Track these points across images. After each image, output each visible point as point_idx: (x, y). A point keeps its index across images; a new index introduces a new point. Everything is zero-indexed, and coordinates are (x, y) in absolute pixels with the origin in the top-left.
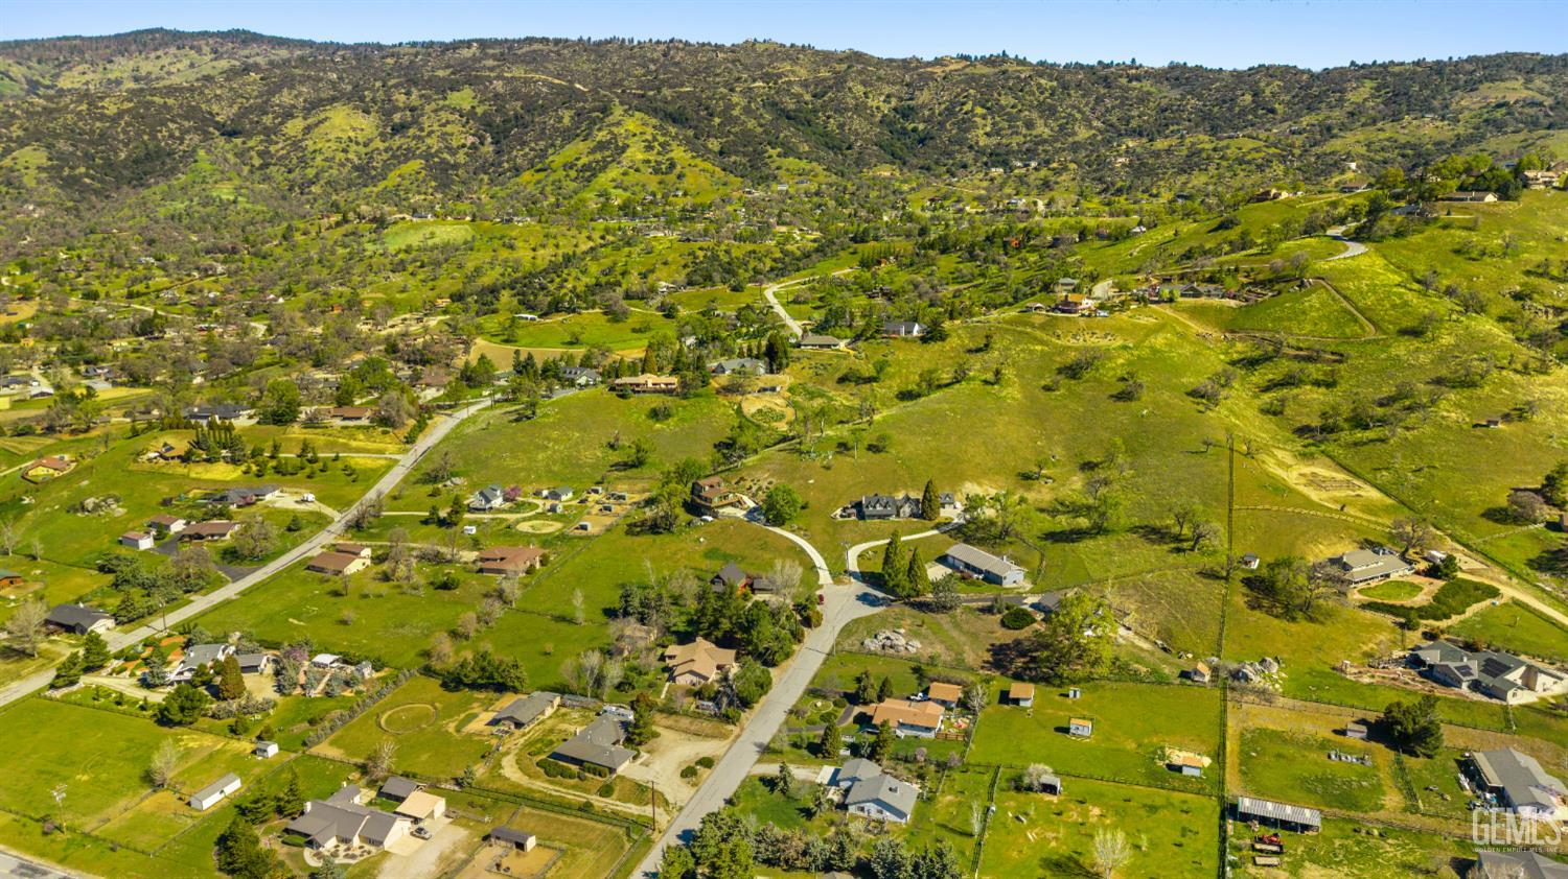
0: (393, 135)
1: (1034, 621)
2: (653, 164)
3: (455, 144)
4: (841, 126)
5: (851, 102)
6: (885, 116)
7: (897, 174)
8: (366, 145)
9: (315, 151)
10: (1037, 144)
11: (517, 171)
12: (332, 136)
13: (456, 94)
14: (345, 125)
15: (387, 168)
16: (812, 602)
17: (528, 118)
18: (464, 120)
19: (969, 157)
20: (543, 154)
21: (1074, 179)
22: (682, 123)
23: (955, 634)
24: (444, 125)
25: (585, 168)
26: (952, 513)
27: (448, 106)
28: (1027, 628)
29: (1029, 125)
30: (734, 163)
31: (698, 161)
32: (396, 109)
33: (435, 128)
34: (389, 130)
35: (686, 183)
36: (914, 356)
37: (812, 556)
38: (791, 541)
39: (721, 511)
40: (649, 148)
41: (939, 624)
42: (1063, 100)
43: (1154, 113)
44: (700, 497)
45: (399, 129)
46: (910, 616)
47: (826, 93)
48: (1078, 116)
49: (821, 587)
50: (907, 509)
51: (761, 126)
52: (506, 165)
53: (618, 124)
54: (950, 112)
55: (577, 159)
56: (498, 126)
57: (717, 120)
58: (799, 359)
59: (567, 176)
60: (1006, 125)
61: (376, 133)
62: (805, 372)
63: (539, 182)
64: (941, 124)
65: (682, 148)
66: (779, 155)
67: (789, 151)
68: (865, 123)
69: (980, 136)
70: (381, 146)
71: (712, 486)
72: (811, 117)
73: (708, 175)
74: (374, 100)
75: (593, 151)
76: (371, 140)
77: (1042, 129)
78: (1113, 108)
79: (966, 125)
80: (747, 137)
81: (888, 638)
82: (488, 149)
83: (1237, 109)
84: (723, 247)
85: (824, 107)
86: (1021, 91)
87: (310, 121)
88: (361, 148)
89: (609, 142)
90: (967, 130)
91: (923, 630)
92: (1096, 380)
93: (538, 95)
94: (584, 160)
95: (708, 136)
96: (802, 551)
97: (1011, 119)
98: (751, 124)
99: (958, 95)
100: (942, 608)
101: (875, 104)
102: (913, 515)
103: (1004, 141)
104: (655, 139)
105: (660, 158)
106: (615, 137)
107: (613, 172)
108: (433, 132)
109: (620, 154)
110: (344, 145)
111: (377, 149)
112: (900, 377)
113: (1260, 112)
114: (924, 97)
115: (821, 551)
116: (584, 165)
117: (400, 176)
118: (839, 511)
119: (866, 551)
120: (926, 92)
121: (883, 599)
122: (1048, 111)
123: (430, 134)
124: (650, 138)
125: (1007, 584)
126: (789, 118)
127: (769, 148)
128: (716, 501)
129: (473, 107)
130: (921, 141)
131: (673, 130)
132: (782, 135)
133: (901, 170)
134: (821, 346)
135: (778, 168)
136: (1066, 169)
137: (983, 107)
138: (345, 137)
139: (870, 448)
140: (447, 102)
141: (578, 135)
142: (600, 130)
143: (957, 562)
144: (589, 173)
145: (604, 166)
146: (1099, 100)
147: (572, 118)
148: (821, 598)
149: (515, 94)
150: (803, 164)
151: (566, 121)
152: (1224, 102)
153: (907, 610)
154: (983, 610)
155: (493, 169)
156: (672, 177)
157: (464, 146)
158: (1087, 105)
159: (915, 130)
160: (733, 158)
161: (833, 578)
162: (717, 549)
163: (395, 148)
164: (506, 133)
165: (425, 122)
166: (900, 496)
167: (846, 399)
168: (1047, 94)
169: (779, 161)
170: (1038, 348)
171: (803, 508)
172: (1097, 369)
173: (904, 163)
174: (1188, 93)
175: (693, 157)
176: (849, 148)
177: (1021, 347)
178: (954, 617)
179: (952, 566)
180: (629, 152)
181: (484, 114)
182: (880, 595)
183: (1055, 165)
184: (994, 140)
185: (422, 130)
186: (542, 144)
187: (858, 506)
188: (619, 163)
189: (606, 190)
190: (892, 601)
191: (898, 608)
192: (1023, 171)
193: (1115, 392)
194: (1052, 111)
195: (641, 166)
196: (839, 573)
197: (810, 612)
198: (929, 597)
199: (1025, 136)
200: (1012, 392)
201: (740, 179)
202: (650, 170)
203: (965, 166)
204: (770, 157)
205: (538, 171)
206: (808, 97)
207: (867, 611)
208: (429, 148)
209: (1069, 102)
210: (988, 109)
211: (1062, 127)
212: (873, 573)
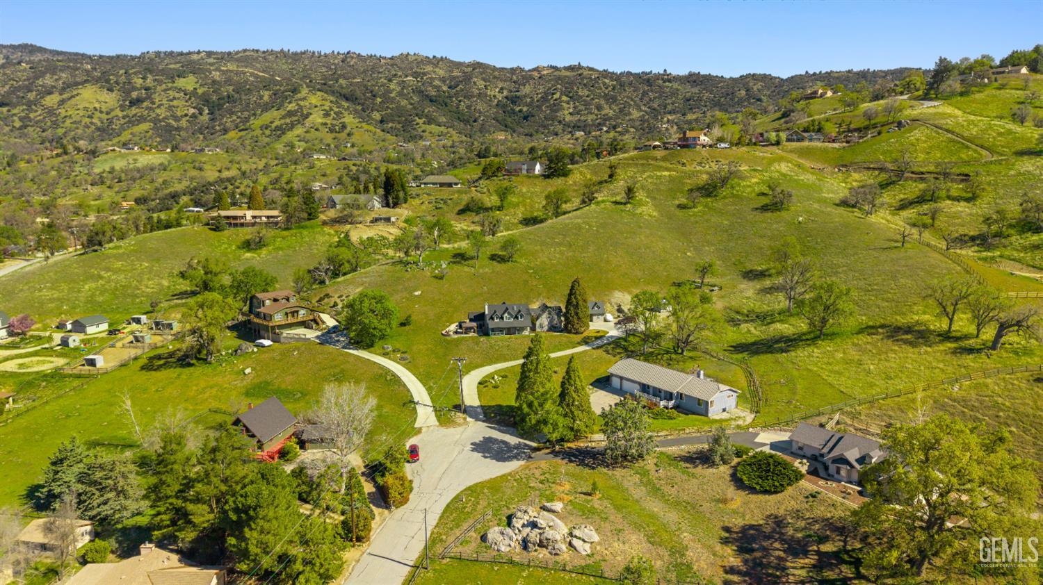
0: (130, 106)
1: (798, 476)
2: (329, 126)
3: (179, 114)
4: (469, 107)
5: (476, 92)
6: (499, 101)
7: (509, 137)
8: (108, 113)
9: (66, 117)
10: (605, 120)
11: (226, 131)
12: (81, 107)
13: (182, 79)
14: (91, 97)
15: (123, 129)
16: (394, 460)
17: (236, 96)
18: (188, 97)
19: (559, 128)
20: (247, 120)
21: (633, 138)
22: (353, 101)
23: (655, 506)
24: (171, 100)
25: (277, 128)
26: (606, 325)
27: (176, 88)
28: (790, 490)
29: (599, 108)
30: (391, 128)
31: (364, 124)
32: (134, 89)
33: (164, 102)
34: (127, 103)
35: (354, 139)
36: (537, 189)
37: (409, 385)
38: (381, 367)
39: (286, 333)
40: (327, 115)
41: (619, 487)
42: (620, 93)
43: (682, 102)
44: (258, 315)
45: (136, 102)
46: (567, 475)
47: (458, 85)
48: (632, 103)
49: (419, 431)
50: (544, 321)
51: (411, 104)
52: (218, 128)
53: (304, 99)
54: (544, 99)
55: (272, 123)
56: (213, 102)
57: (379, 100)
58: (418, 195)
59: (263, 134)
60: (583, 108)
61: (117, 105)
62: (424, 207)
63: (240, 138)
64: (539, 107)
65: (352, 116)
66: (424, 123)
67: (430, 121)
68: (485, 105)
69: (566, 113)
70: (120, 114)
71: (275, 300)
72: (448, 100)
73: (371, 134)
74: (117, 83)
75: (283, 117)
76: (112, 110)
77: (607, 111)
78: (655, 98)
79: (556, 107)
80: (400, 112)
81: (534, 525)
82: (205, 117)
83: (736, 99)
84: (373, 165)
85: (456, 95)
86: (592, 86)
87: (65, 96)
88: (104, 116)
89: (297, 111)
90: (557, 111)
91: (596, 501)
92: (733, 196)
93: (246, 82)
94: (277, 123)
95: (372, 110)
96: (396, 380)
97: (587, 104)
98: (404, 103)
99: (550, 88)
100: (625, 458)
101: (492, 93)
102: (553, 328)
103: (582, 118)
104: (331, 109)
105: (334, 122)
106: (301, 107)
107: (299, 130)
108: (162, 105)
109: (304, 120)
110: (90, 113)
111: (117, 116)
112: (524, 206)
113: (752, 101)
114: (527, 89)
115: (424, 379)
116: (277, 127)
117: (131, 134)
118: (453, 327)
119: (491, 376)
120: (527, 86)
121: (517, 446)
122: (612, 100)
123: (159, 107)
124: (327, 108)
125: (715, 413)
126: (431, 101)
127: (416, 118)
128: (278, 319)
129: (195, 89)
130: (526, 118)
131: (346, 104)
132: (426, 111)
133: (512, 136)
134: (442, 185)
135: (423, 131)
136: (627, 131)
137: (567, 96)
138: (91, 107)
139: (493, 257)
140: (175, 85)
141: (273, 107)
142: (290, 102)
143: (626, 385)
144: (279, 132)
145: (292, 127)
146: (645, 93)
147: (271, 96)
148: (414, 453)
149: (228, 82)
150: (442, 129)
151: (266, 98)
152: (728, 95)
153: (563, 466)
154: (690, 459)
155: (208, 132)
156: (343, 135)
157: (186, 115)
158: (636, 97)
159: (520, 111)
160: (390, 125)
161: (439, 418)
162: (268, 383)
163: (131, 115)
164: (220, 107)
165: (157, 98)
166: (535, 306)
167: (468, 226)
168: (610, 89)
169: (424, 127)
170: (666, 173)
171: (403, 324)
172: (733, 188)
173: (514, 131)
174: (704, 89)
175: (360, 122)
176: (475, 121)
177: (647, 174)
178: (645, 473)
179: (619, 392)
180: (311, 118)
181: (204, 94)
182: (513, 440)
183: (619, 129)
184: (576, 118)
185: (153, 103)
186: (246, 114)
187: (479, 318)
188: (303, 124)
189: (292, 142)
190: (537, 449)
191: (544, 462)
192: (598, 133)
193: (759, 205)
194: (614, 99)
195: (320, 127)
196: (449, 409)
197: (389, 479)
198: (598, 440)
199: (597, 115)
200: (647, 210)
201: (395, 137)
202: (327, 130)
203: (556, 134)
204: (417, 124)
205: (240, 131)
206: (445, 88)
207: (493, 469)
208: (158, 115)
209: (624, 94)
210: (570, 97)
211: (621, 110)
212: (500, 406)
